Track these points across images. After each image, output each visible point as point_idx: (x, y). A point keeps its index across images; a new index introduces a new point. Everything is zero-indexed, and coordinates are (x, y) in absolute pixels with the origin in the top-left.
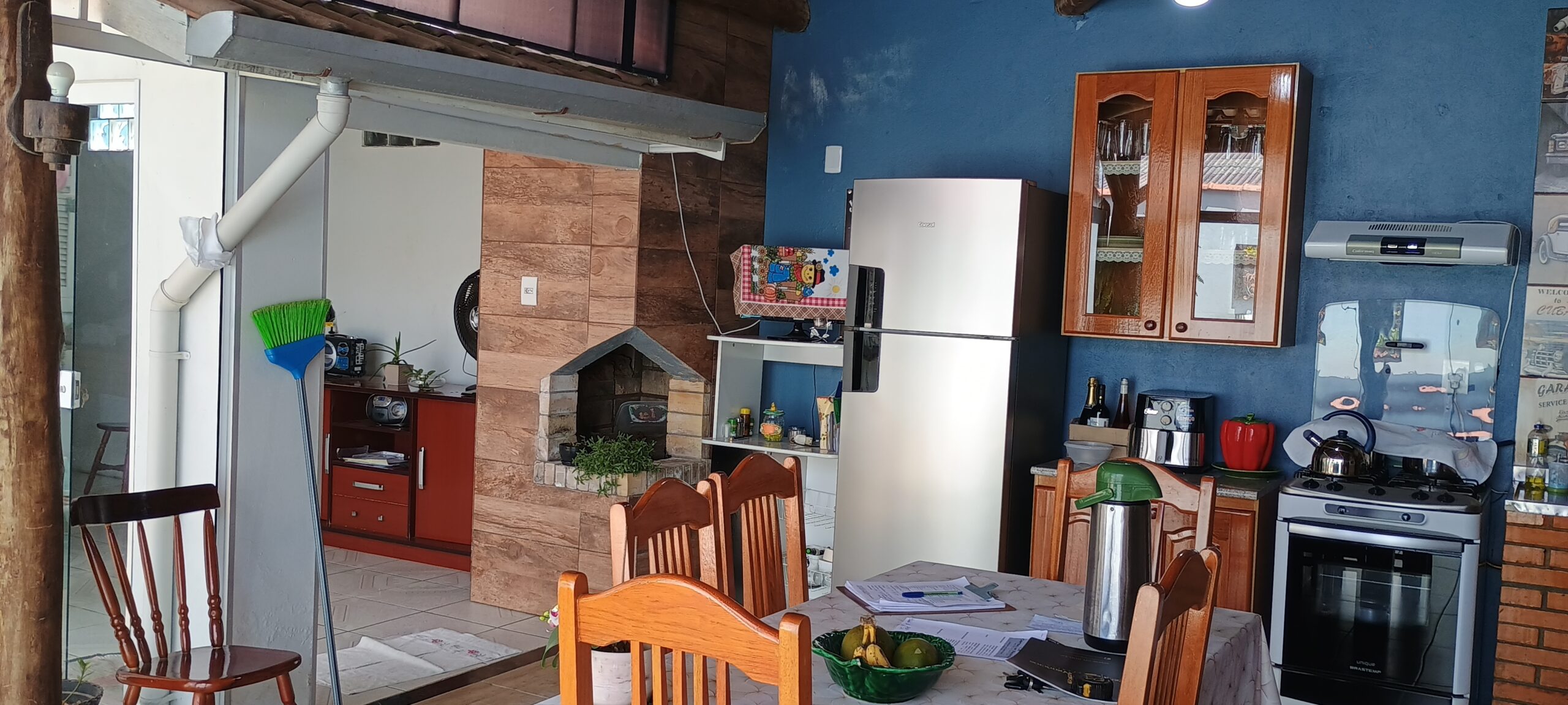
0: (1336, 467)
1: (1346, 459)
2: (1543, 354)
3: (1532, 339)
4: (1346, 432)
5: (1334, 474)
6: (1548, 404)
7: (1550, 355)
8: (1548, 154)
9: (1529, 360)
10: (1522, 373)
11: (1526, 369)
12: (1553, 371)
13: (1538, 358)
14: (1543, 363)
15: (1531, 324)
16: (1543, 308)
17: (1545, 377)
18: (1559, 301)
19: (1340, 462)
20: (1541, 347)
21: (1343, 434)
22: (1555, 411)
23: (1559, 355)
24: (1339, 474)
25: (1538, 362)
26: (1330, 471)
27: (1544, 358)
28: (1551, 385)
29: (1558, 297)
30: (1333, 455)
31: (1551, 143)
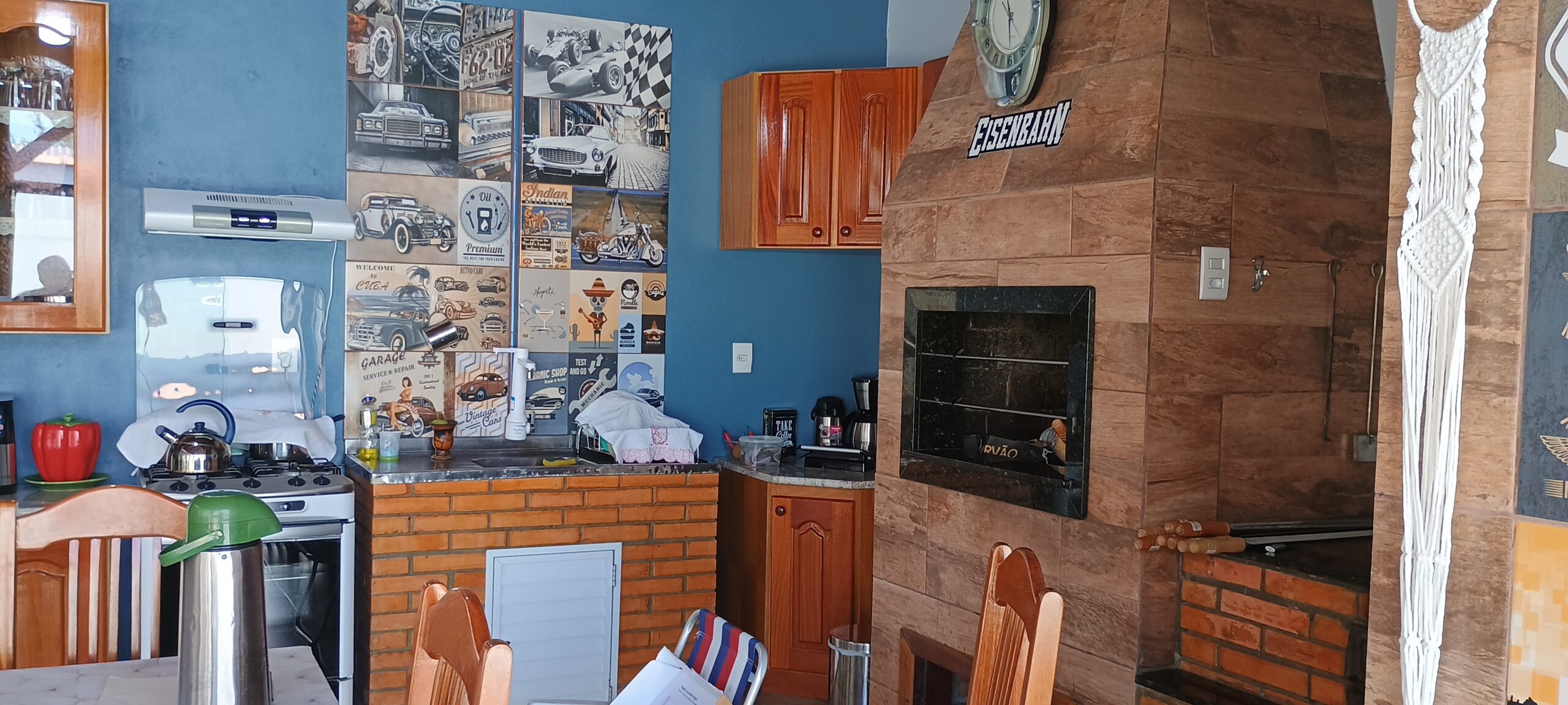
0: (197, 465)
1: (208, 453)
2: (365, 328)
3: (354, 314)
4: (203, 424)
6: (371, 377)
7: (370, 328)
8: (356, 133)
9: (352, 334)
10: (346, 348)
11: (350, 344)
12: (374, 344)
13: (360, 332)
14: (365, 337)
15: (352, 300)
16: (361, 283)
17: (367, 351)
18: (375, 276)
20: (362, 322)
21: (200, 426)
22: (377, 382)
23: (377, 328)
24: (202, 470)
25: (360, 336)
26: (191, 469)
27: (365, 332)
28: (373, 358)
29: (374, 272)
30: (192, 451)
31: (358, 121)
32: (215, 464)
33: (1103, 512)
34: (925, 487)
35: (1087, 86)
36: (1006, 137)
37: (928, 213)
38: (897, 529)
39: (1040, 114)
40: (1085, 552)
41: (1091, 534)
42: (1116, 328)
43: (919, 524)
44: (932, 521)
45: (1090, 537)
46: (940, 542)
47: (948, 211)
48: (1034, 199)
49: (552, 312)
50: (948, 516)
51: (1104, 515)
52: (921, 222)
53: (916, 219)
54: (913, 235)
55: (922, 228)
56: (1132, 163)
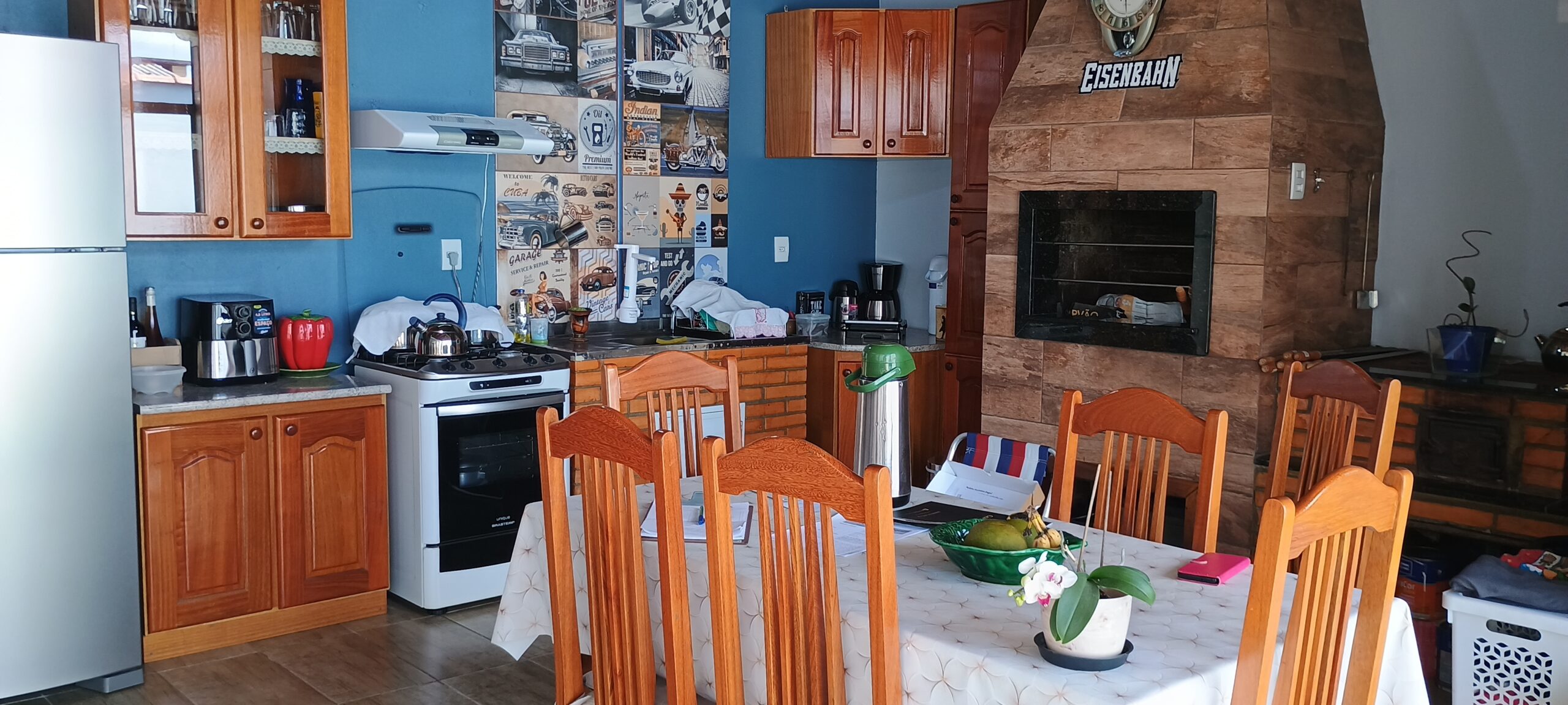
0: (445, 349)
1: (453, 339)
2: (512, 229)
3: (503, 217)
4: (444, 314)
5: (445, 355)
6: (517, 272)
7: (516, 230)
8: (502, 58)
9: (502, 235)
10: (498, 248)
11: (500, 244)
12: (518, 243)
13: (508, 233)
14: (512, 237)
15: (501, 205)
16: (508, 190)
17: (513, 249)
18: (518, 184)
19: (448, 343)
20: (509, 224)
21: (441, 317)
22: (521, 276)
23: (521, 229)
24: (449, 354)
25: (508, 237)
26: (440, 353)
27: (511, 233)
28: (518, 256)
29: (517, 180)
30: (440, 337)
31: (503, 47)
32: (458, 348)
33: (1225, 350)
34: (1041, 343)
35: (1194, 45)
36: (1118, 79)
37: (1041, 134)
38: (1009, 376)
39: (1150, 64)
40: (1206, 379)
41: (1212, 366)
42: (1236, 220)
43: (1034, 370)
44: (1048, 368)
45: (1211, 368)
46: (1058, 382)
47: (1064, 133)
48: (1155, 127)
49: (647, 213)
50: (1065, 363)
51: (1224, 352)
52: (1033, 141)
53: (1028, 138)
54: (1025, 150)
55: (1034, 146)
56: (1249, 104)
